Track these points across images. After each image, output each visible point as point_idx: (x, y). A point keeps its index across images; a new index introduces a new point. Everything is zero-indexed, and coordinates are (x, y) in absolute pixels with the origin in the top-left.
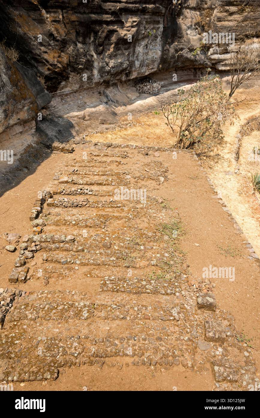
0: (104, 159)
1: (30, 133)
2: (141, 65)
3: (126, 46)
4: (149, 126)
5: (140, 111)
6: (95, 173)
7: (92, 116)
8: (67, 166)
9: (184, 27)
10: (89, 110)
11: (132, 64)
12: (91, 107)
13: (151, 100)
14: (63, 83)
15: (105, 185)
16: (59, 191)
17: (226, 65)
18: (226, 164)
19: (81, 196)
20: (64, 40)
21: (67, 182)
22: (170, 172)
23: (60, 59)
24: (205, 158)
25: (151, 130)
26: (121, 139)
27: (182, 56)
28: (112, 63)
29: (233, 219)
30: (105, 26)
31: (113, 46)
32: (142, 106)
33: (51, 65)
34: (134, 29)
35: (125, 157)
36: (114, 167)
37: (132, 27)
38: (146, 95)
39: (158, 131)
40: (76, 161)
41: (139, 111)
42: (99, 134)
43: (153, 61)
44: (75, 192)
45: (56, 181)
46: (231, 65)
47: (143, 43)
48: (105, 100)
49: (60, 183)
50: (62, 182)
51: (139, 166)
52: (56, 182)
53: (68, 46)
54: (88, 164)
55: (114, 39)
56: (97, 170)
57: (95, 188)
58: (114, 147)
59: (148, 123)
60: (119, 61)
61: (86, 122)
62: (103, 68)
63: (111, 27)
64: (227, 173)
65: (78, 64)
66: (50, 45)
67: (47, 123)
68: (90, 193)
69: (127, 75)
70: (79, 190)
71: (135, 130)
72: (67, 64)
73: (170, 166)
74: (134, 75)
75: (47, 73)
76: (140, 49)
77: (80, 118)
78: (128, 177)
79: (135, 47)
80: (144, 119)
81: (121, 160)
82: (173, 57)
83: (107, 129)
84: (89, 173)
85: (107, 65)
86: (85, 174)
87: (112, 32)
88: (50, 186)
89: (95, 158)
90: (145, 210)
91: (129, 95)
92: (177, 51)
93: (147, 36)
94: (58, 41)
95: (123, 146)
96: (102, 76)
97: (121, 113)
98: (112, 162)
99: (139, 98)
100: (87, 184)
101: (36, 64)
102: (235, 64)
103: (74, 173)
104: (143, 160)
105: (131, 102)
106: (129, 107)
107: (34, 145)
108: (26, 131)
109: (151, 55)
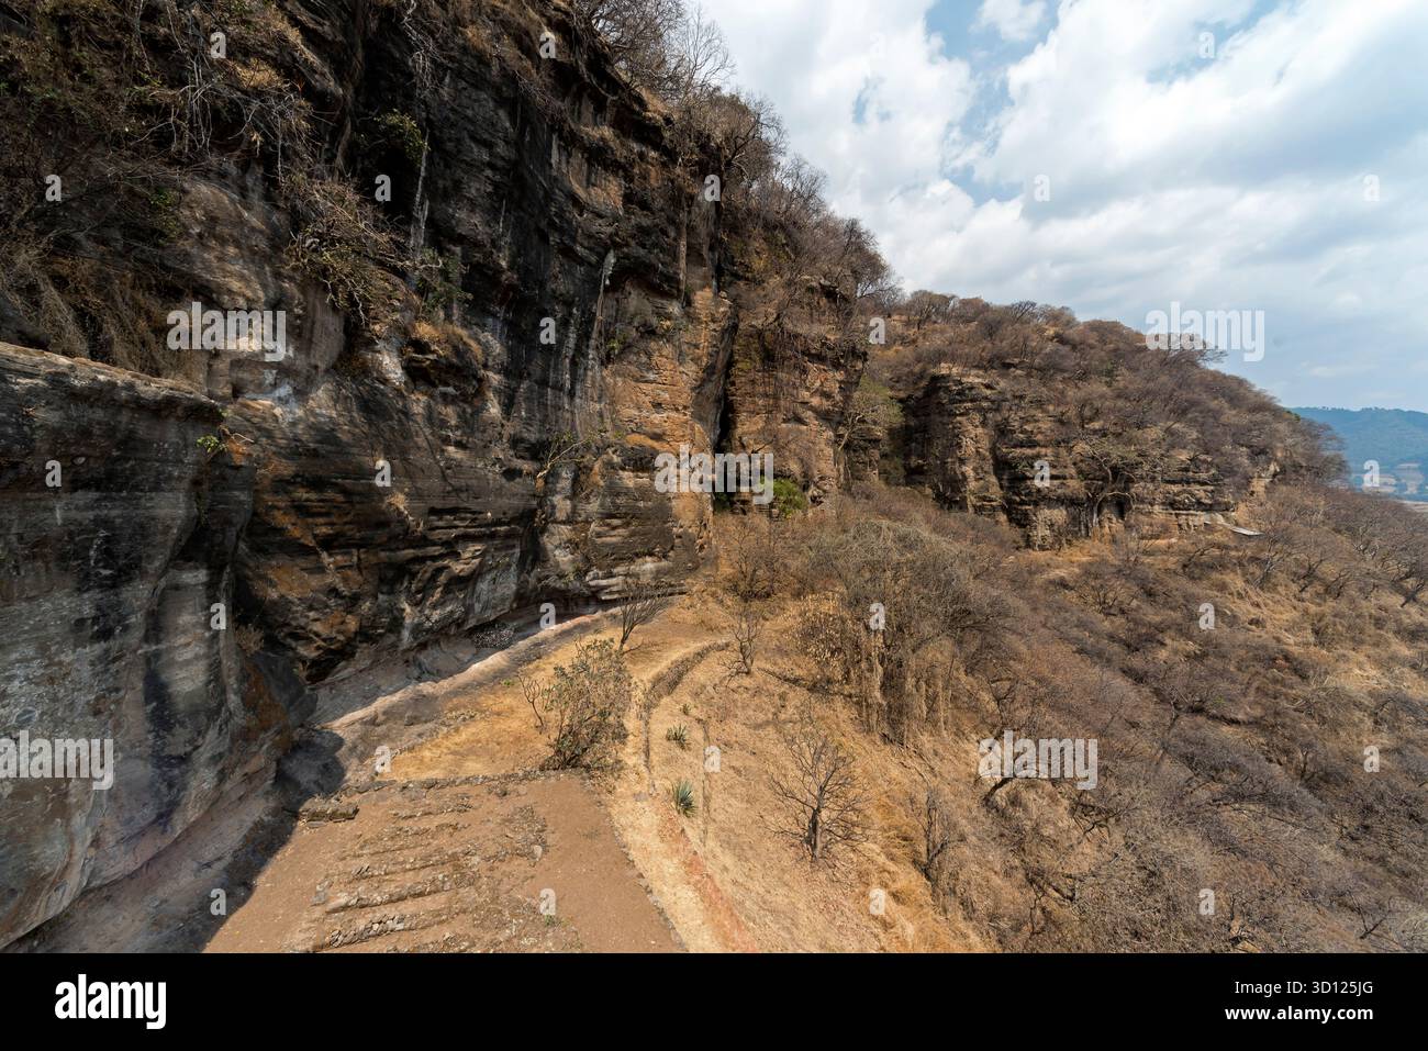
0: (425, 824)
1: (260, 791)
2: (484, 609)
3: (462, 586)
4: (499, 714)
5: (481, 684)
6: (408, 866)
7: (390, 713)
8: (344, 859)
9: (549, 547)
10: (382, 703)
11: (469, 609)
12: (391, 693)
13: (496, 660)
14: (343, 664)
15: (429, 894)
16: (327, 939)
17: (611, 593)
18: (632, 777)
19: (379, 940)
20: (355, 594)
21: (345, 907)
22: (550, 828)
23: (343, 627)
24: (598, 773)
25: (502, 725)
26: (450, 757)
27: (547, 586)
28: (436, 615)
29: (666, 919)
30: (429, 563)
31: (439, 590)
32: (482, 673)
33: (324, 640)
34: (477, 561)
35: (464, 809)
36: (443, 840)
37: (473, 558)
38: (489, 650)
39: (515, 725)
40: (362, 839)
41: (477, 685)
42: (407, 755)
43: (503, 600)
44: (366, 934)
45: (319, 908)
46: (618, 592)
47: (489, 577)
48: (416, 673)
49: (328, 913)
50: (335, 911)
51: (492, 826)
52: (318, 912)
53: (361, 602)
54: (389, 843)
55: (442, 579)
56: (410, 857)
57: (408, 907)
58: (442, 787)
59: (495, 708)
60: (449, 609)
61: (379, 729)
62: (420, 624)
63: (440, 563)
64: (637, 797)
65: (377, 628)
66: (327, 606)
67: (300, 755)
68: (400, 926)
69: (459, 626)
70: (376, 926)
71: (474, 730)
72: (356, 633)
73: (549, 813)
74: (472, 623)
75: (314, 654)
76: (483, 586)
77: (365, 723)
78: (476, 859)
79: (475, 584)
80: (488, 701)
81: (459, 819)
82: (535, 589)
83: (420, 735)
84: (393, 869)
85: (428, 619)
86: (386, 874)
87: (440, 570)
88: (304, 926)
89: (405, 824)
90: (515, 941)
91: (460, 655)
92: (539, 580)
93: (496, 567)
94: (343, 597)
95: (458, 782)
96: (415, 639)
97: (446, 693)
98: (440, 827)
99: (478, 657)
100: (391, 901)
101: (294, 644)
102: (624, 591)
103: (361, 876)
104: (498, 809)
105: (462, 668)
106: (461, 679)
107: (266, 819)
108: (253, 791)
109: (500, 591)
